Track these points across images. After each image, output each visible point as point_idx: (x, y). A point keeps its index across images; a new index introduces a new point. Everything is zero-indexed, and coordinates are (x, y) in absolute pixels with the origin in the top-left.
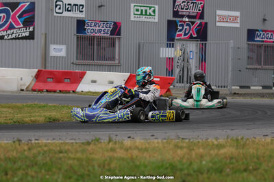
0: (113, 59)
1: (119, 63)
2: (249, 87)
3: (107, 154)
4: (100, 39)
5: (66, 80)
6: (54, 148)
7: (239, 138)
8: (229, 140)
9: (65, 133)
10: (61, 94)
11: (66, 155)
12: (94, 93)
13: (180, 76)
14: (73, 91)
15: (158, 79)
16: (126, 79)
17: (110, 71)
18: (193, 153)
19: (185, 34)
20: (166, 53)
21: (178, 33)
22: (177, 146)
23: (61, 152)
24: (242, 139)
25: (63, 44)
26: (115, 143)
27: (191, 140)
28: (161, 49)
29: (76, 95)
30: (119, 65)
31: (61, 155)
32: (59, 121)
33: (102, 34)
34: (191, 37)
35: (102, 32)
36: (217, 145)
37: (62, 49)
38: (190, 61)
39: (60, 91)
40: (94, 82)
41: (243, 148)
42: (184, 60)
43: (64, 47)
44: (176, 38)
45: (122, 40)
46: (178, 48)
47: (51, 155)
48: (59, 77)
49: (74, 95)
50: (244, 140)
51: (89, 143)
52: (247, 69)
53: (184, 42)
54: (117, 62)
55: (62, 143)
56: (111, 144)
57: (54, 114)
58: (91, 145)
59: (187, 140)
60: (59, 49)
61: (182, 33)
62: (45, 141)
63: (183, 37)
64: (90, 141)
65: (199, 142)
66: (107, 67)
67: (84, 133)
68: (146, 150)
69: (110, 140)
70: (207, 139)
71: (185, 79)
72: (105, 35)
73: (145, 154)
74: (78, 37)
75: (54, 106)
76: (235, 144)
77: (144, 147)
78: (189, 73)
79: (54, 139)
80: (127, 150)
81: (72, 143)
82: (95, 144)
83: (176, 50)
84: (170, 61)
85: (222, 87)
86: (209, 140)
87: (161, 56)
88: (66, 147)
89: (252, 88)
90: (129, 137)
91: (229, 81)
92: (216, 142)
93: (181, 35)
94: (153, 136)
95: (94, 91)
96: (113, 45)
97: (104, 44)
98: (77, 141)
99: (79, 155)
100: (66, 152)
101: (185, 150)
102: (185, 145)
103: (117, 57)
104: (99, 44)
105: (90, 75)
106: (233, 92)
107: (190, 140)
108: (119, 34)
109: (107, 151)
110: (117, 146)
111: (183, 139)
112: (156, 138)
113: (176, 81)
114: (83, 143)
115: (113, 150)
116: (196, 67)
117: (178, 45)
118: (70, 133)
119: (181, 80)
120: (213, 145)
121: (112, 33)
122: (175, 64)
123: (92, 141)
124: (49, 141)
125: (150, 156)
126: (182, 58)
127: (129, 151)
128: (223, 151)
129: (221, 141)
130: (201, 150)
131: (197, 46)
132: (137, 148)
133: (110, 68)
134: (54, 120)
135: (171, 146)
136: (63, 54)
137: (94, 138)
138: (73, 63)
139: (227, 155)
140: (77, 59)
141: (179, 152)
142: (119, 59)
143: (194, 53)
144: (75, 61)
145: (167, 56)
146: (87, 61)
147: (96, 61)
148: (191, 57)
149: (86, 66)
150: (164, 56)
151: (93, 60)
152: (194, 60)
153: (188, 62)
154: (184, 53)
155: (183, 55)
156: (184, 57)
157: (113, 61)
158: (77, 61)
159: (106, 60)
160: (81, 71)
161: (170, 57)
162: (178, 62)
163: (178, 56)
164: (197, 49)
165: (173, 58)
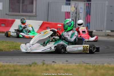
0: (32, 12)
1: (36, 15)
15: (60, 25)
16: (40, 25)
17: (30, 20)
20: (66, 8)
26: (47, 65)
28: (62, 6)
30: (35, 16)
38: (81, 14)
42: (76, 13)
46: (73, 6)
51: (30, 66)
54: (34, 14)
56: (45, 66)
58: (32, 66)
64: (31, 64)
66: (28, 17)
69: (44, 64)
81: (20, 65)
82: (34, 66)
83: (71, 7)
84: (68, 14)
85: (100, 31)
87: (62, 11)
90: (54, 62)
91: (105, 27)
94: (67, 61)
96: (32, 3)
103: (34, 11)
106: (107, 34)
114: (27, 65)
116: (84, 18)
126: (75, 12)
131: (85, 5)
133: (31, 18)
137: (33, 62)
138: (6, 14)
142: (36, 12)
143: (83, 10)
144: (8, 13)
145: (66, 11)
146: (15, 13)
147: (21, 13)
148: (81, 11)
149: (14, 16)
150: (64, 11)
151: (20, 12)
152: (83, 14)
153: (79, 15)
154: (76, 9)
155: (76, 10)
156: (76, 11)
157: (32, 13)
158: (9, 13)
159: (28, 13)
160: (12, 19)
161: (68, 11)
162: (72, 15)
163: (73, 11)
164: (85, 7)
165: (69, 12)
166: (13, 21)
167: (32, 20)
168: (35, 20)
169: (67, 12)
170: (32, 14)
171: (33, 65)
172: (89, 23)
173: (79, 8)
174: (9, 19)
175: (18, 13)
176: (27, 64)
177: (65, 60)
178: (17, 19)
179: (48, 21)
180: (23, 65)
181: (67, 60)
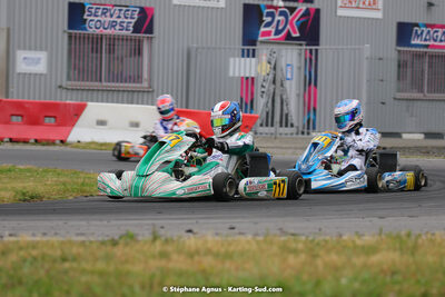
0: (138, 79)
2: (398, 135)
3: (154, 264)
4: (113, 40)
5: (47, 120)
6: (50, 252)
7: (403, 233)
8: (383, 236)
9: (60, 223)
10: (39, 147)
11: (75, 265)
12: (102, 145)
13: (267, 113)
14: (62, 141)
17: (132, 103)
18: (319, 262)
19: (278, 32)
20: (241, 67)
21: (263, 29)
22: (286, 249)
23: (64, 259)
24: (409, 235)
25: (41, 50)
27: (311, 238)
28: (232, 60)
29: (68, 149)
30: (149, 92)
31: (67, 265)
32: (41, 198)
33: (116, 31)
34: (288, 37)
35: (118, 27)
36: (363, 247)
37: (39, 59)
38: (287, 84)
39: (36, 141)
40: (102, 123)
41: (413, 254)
42: (274, 82)
43: (43, 55)
44: (260, 38)
45: (156, 42)
46: (264, 59)
47: (47, 266)
48: (34, 114)
49: (63, 148)
50: (413, 237)
51: (114, 243)
52: (395, 99)
53: (275, 48)
54: (145, 84)
55: (63, 243)
56: (158, 243)
57: (31, 186)
58: (121, 246)
59: (303, 238)
60: (33, 59)
61: (272, 29)
62: (29, 238)
63: (272, 37)
64: (116, 238)
65: (326, 241)
66: (126, 94)
67: (98, 223)
68: (228, 256)
69: (155, 238)
70: (341, 236)
71: (277, 118)
72: (124, 32)
73: (228, 264)
74: (70, 36)
75: (29, 170)
76: (398, 245)
77: (223, 250)
78: (285, 108)
79: (45, 234)
80: (191, 255)
81: (83, 242)
82: (126, 244)
83: (259, 62)
84: (249, 83)
86: (345, 238)
87: (231, 74)
88: (74, 250)
89: (404, 136)
90: (190, 231)
92: (358, 242)
93: (269, 33)
94: (233, 228)
95: (102, 141)
96: (139, 52)
97: (121, 50)
98: (92, 239)
99: (100, 265)
100: (74, 259)
101: (303, 257)
102: (300, 246)
103: (145, 75)
104: (111, 51)
105: (94, 110)
107: (307, 237)
108: (150, 30)
109: (154, 257)
110: (169, 248)
111: (293, 235)
112: (240, 234)
113: (259, 122)
114: (103, 243)
115: (164, 255)
116: (298, 95)
117: (263, 52)
118: (71, 223)
119: (269, 121)
120: (355, 247)
121: (137, 29)
122: (258, 90)
123: (121, 238)
124: (38, 239)
125: (237, 269)
126: (271, 77)
127: (196, 258)
128: (375, 259)
129: (368, 239)
130: (334, 257)
131: (300, 55)
132: (209, 252)
133: (133, 96)
134: (32, 198)
135: (275, 249)
136: (41, 68)
138: (60, 87)
139: (385, 267)
140: (69, 78)
141: (292, 259)
142: (150, 80)
143: (295, 69)
144: (65, 83)
145: (242, 75)
146: (88, 83)
147: (104, 84)
148: (289, 76)
149: (85, 93)
150: (237, 75)
151: (101, 81)
152: (294, 82)
153: (282, 85)
154: (275, 68)
155: (272, 72)
156: (275, 75)
157: (138, 82)
158: (69, 83)
159: (126, 82)
160: (79, 102)
161: (247, 75)
162: (263, 86)
163: (264, 73)
164: (300, 62)
165: (253, 79)
166: (80, 109)
167: (138, 103)
168: (147, 104)
169: (247, 78)
170: (138, 85)
171: (122, 242)
172: (315, 110)
173: (282, 63)
174: (68, 102)
175: (97, 84)
176: (106, 239)
177: (228, 226)
178: (92, 101)
179: (187, 107)
180: (91, 242)
181: (234, 225)
